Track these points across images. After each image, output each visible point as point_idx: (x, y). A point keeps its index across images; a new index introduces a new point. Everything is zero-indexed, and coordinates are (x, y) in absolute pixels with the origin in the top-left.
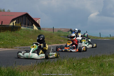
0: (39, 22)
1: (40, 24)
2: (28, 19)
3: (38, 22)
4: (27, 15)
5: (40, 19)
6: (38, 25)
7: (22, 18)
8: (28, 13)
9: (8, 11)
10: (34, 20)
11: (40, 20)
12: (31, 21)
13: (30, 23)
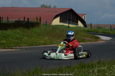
0: (85, 18)
1: (85, 21)
2: (73, 15)
3: (83, 19)
4: (71, 11)
5: (86, 14)
6: (83, 22)
7: (66, 14)
8: (72, 9)
9: (54, 7)
10: (79, 16)
11: (85, 16)
12: (76, 18)
13: (75, 19)
